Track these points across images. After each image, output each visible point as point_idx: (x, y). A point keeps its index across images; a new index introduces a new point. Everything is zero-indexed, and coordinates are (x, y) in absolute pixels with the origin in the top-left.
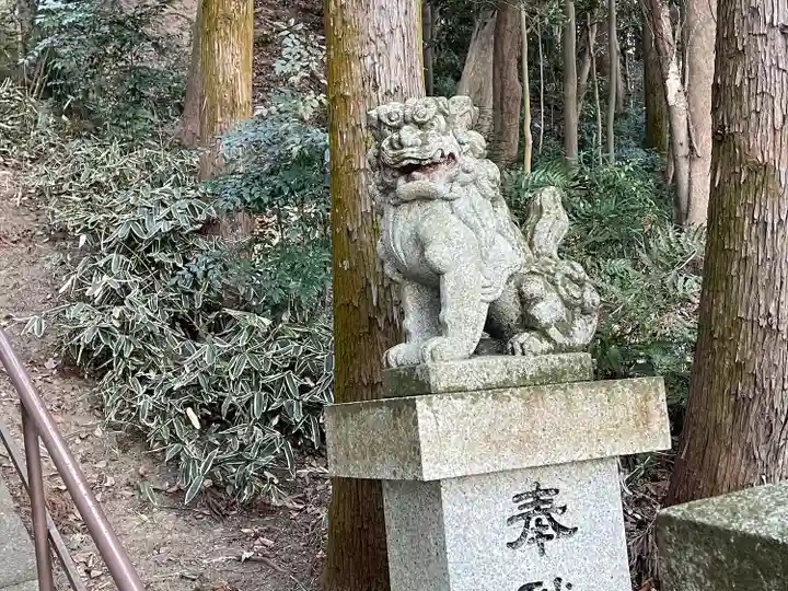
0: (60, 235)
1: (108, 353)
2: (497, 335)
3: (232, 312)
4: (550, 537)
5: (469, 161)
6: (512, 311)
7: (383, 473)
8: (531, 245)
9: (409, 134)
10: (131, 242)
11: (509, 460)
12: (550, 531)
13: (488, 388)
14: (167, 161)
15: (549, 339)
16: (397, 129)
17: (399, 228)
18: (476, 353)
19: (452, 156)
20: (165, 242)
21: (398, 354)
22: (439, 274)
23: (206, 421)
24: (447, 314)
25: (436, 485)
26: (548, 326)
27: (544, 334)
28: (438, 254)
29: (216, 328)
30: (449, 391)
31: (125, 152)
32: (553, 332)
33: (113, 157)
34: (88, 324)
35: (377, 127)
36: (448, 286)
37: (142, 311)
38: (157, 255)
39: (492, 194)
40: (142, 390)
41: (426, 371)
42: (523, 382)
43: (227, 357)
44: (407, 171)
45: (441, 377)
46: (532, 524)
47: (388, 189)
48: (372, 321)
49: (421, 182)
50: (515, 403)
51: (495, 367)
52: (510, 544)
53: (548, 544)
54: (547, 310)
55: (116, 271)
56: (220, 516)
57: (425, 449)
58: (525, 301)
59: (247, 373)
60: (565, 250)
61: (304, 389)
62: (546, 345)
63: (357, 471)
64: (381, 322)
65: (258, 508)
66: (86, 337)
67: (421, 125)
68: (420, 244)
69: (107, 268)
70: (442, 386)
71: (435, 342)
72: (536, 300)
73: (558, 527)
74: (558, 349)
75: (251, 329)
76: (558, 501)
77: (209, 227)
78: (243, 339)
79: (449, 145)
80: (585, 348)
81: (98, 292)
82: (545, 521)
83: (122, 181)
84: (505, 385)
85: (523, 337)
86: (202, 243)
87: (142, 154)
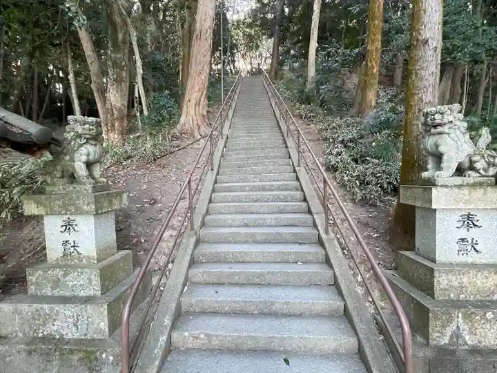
0: (326, 139)
1: (337, 167)
2: (460, 171)
3: (367, 158)
4: (472, 227)
5: (458, 123)
6: (467, 165)
7: (418, 204)
8: (476, 145)
9: (437, 116)
10: (342, 142)
11: (461, 206)
12: (472, 226)
13: (455, 186)
14: (350, 120)
15: (480, 173)
16: (434, 115)
17: (429, 142)
18: (453, 176)
19: (451, 122)
20: (351, 141)
21: (425, 175)
22: (442, 154)
23: (360, 183)
24: (444, 165)
25: (435, 210)
26: (480, 169)
27: (478, 171)
28: (442, 149)
29: (363, 162)
30: (442, 186)
31: (341, 119)
32: (481, 171)
33: (338, 120)
34: (333, 160)
35: (426, 115)
36: (445, 158)
37: (345, 156)
38: (349, 144)
39: (464, 131)
40: (345, 175)
41: (435, 180)
42: (468, 185)
43: (367, 169)
44: (435, 127)
45: (440, 181)
46: (466, 223)
47: (427, 131)
48: (414, 164)
49: (439, 129)
50: (466, 191)
51: (458, 180)
52: (458, 228)
53: (470, 229)
54: (480, 165)
55: (340, 148)
56: (363, 206)
57: (433, 200)
58: (471, 162)
59: (372, 173)
60: (488, 147)
61: (387, 178)
62: (478, 175)
63: (409, 202)
64: (417, 165)
65: (374, 205)
66: (333, 163)
67: (442, 114)
68: (437, 146)
69: (337, 147)
70: (440, 184)
71: (439, 172)
72: (476, 162)
73: (474, 225)
74: (483, 176)
75: (373, 163)
76: (476, 218)
77: (362, 137)
78: (370, 165)
79: (451, 118)
80: (492, 176)
81: (335, 153)
82: (470, 222)
83: (340, 126)
84: (462, 185)
85: (470, 172)
86: (360, 141)
87: (345, 119)
